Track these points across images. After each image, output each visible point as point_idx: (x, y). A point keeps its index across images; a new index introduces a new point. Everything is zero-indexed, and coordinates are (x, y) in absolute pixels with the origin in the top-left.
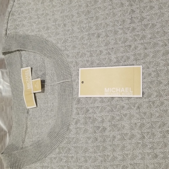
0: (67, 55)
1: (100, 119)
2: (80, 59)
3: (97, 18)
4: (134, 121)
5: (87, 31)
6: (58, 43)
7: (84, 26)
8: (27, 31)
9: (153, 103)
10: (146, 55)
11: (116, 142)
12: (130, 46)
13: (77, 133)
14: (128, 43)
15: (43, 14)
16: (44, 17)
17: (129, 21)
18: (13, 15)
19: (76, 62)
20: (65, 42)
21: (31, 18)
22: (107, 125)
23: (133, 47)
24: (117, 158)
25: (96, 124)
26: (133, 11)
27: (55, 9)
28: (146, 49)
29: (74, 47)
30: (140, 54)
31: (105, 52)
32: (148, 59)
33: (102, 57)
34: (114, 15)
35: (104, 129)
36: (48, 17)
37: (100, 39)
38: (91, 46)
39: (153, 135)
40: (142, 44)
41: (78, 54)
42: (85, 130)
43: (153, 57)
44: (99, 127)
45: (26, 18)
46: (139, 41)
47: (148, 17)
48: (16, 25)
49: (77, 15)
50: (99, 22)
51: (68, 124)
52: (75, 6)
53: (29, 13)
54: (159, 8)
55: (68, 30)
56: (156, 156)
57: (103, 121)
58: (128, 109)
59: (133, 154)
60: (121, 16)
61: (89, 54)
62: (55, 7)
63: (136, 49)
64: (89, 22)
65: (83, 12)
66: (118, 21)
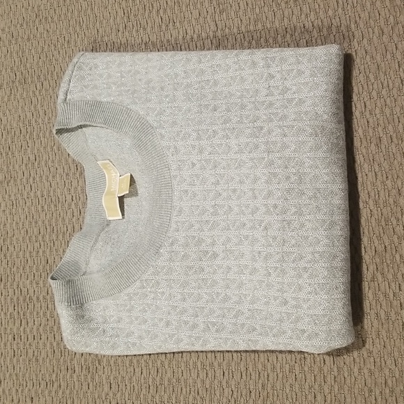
0: (161, 134)
1: (209, 241)
2: (180, 143)
3: (216, 83)
4: (257, 248)
5: (197, 100)
6: (148, 114)
7: (194, 92)
8: (100, 95)
9: (289, 224)
10: (285, 146)
11: (231, 276)
12: (262, 128)
13: (170, 260)
14: (258, 124)
15: (130, 71)
16: (131, 76)
17: (265, 92)
18: (80, 68)
19: (175, 148)
20: (161, 113)
21: (109, 76)
22: (219, 249)
23: (265, 130)
24: (230, 299)
25: (203, 247)
26: (271, 77)
27: (150, 64)
28: (285, 136)
29: (174, 123)
30: (275, 143)
31: (221, 133)
32: (287, 153)
33: (216, 141)
34: (243, 80)
35: (215, 255)
36: (138, 77)
37: (217, 114)
38: (200, 122)
39: (283, 272)
40: (280, 127)
41: (178, 135)
42: (184, 256)
43: (295, 151)
44: (207, 252)
45: (101, 76)
46: (275, 123)
47: (294, 88)
48: (84, 86)
49: (183, 75)
50: (218, 89)
51: (158, 245)
52: (180, 60)
53: (107, 68)
54: (312, 76)
55: (167, 96)
56: (286, 303)
57: (213, 244)
58: (251, 228)
59: (254, 296)
60: (252, 83)
61: (195, 134)
62: (149, 61)
63: (270, 133)
64: (203, 88)
65: (194, 71)
66: (248, 91)
